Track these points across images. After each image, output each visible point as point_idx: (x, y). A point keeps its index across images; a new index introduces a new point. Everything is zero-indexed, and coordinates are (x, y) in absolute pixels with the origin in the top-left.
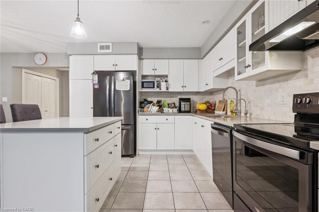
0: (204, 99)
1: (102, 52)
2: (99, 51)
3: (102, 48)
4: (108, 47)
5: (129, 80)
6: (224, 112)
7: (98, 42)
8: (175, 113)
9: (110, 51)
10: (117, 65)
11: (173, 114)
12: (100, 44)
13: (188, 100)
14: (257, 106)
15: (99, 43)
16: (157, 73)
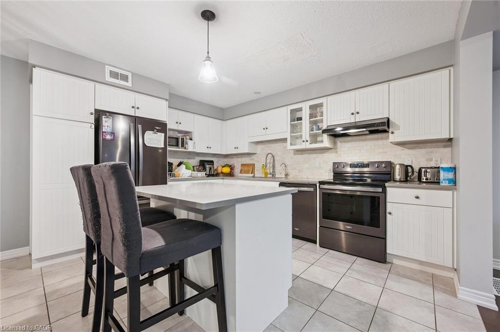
0: (220, 162)
1: (114, 82)
2: (109, 79)
3: (114, 75)
4: (125, 78)
5: (164, 134)
6: (253, 175)
7: (108, 63)
8: (204, 177)
9: (129, 84)
10: (138, 108)
11: (202, 178)
12: (109, 67)
13: (212, 162)
14: (294, 169)
15: (108, 65)
16: (181, 128)
